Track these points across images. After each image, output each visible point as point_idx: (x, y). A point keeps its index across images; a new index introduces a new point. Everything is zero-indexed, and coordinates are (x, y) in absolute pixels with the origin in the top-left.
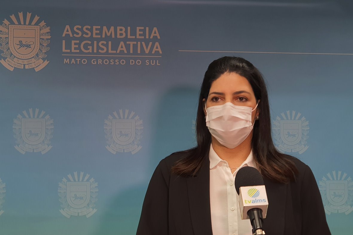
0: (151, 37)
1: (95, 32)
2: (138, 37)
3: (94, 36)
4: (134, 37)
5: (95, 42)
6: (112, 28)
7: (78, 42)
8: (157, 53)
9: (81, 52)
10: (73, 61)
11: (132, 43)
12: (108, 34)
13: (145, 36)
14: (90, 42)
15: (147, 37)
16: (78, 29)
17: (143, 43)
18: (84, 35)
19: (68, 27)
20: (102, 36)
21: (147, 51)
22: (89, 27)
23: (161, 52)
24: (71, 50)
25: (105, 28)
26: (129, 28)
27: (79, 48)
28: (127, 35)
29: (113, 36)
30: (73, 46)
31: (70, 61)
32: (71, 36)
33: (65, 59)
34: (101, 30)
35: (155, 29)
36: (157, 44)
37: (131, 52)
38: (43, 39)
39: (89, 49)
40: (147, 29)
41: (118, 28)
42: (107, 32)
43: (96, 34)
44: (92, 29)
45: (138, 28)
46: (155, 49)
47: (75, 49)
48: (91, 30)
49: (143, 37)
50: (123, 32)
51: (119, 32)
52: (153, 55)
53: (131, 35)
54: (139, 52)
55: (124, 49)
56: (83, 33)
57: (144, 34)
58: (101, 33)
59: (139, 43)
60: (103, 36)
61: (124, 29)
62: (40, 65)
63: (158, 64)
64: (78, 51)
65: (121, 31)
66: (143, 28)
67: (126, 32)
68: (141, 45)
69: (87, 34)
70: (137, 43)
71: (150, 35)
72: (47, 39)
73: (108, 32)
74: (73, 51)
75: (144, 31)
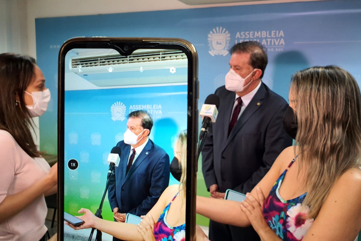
0: (279, 36)
1: (251, 35)
2: (272, 36)
4: (270, 37)
6: (260, 33)
8: (282, 44)
11: (269, 40)
16: (243, 34)
17: (275, 40)
19: (238, 33)
21: (277, 44)
22: (248, 32)
23: (284, 44)
25: (256, 33)
26: (268, 32)
28: (267, 36)
29: (260, 37)
34: (254, 34)
35: (282, 32)
36: (282, 40)
37: (269, 44)
40: (277, 32)
41: (263, 32)
44: (250, 33)
45: (273, 32)
46: (281, 42)
51: (263, 34)
52: (280, 45)
54: (273, 44)
55: (265, 43)
56: (246, 36)
57: (276, 35)
58: (254, 36)
59: (273, 40)
61: (265, 32)
66: (275, 31)
67: (266, 34)
69: (247, 36)
72: (229, 40)
73: (258, 34)
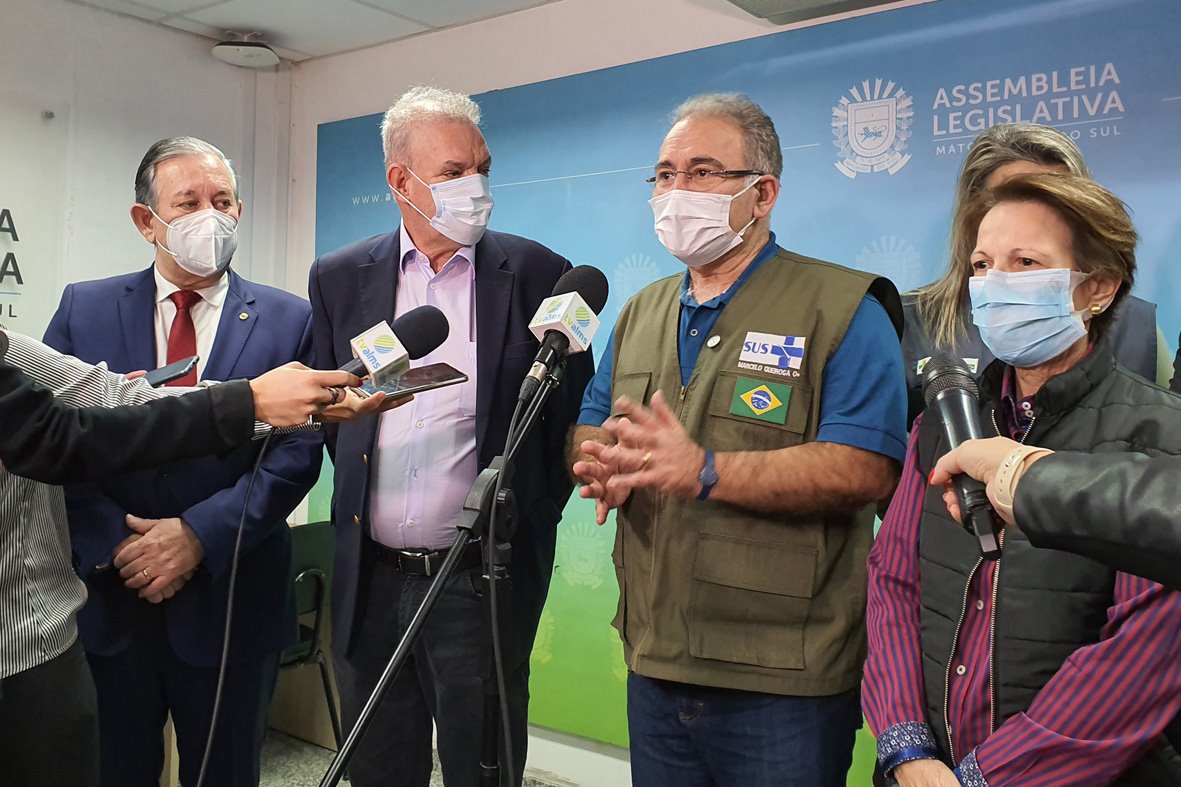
0: (1101, 83)
1: (989, 91)
2: (1073, 87)
3: (989, 99)
4: (1065, 89)
5: (991, 110)
6: (1022, 80)
7: (960, 114)
8: (1114, 111)
9: (966, 131)
10: (952, 149)
11: (1060, 102)
12: (1015, 92)
13: (1088, 84)
14: (981, 112)
15: (1093, 84)
16: (959, 91)
17: (1084, 98)
18: (971, 101)
19: (942, 91)
20: (1002, 97)
21: (1092, 112)
22: (980, 85)
23: (1121, 109)
24: (948, 131)
25: (1008, 82)
26: (1055, 74)
27: (962, 125)
28: (1051, 88)
29: (1024, 94)
30: (952, 123)
31: (947, 150)
32: (948, 105)
33: (938, 148)
34: (1001, 87)
35: (1109, 66)
36: (1114, 94)
37: (1060, 117)
38: (901, 119)
39: (980, 124)
40: (1093, 69)
41: (1034, 77)
42: (1012, 88)
43: (993, 95)
44: (984, 87)
45: (1073, 72)
46: (1109, 105)
47: (955, 127)
48: (983, 91)
49: (1083, 86)
50: (1043, 83)
51: (1035, 84)
52: (1105, 116)
53: (1058, 87)
54: (1076, 115)
55: (1046, 114)
56: (969, 96)
57: (1086, 80)
58: (1001, 93)
59: (1076, 99)
60: (1006, 97)
61: (1044, 77)
62: (897, 163)
63: (1116, 133)
64: (960, 130)
65: (1039, 82)
66: (1082, 69)
67: (1049, 82)
68: (1081, 102)
69: (976, 98)
70: (1072, 101)
71: (1097, 82)
72: (908, 118)
73: (1015, 87)
74: (952, 131)
75: (1086, 75)
